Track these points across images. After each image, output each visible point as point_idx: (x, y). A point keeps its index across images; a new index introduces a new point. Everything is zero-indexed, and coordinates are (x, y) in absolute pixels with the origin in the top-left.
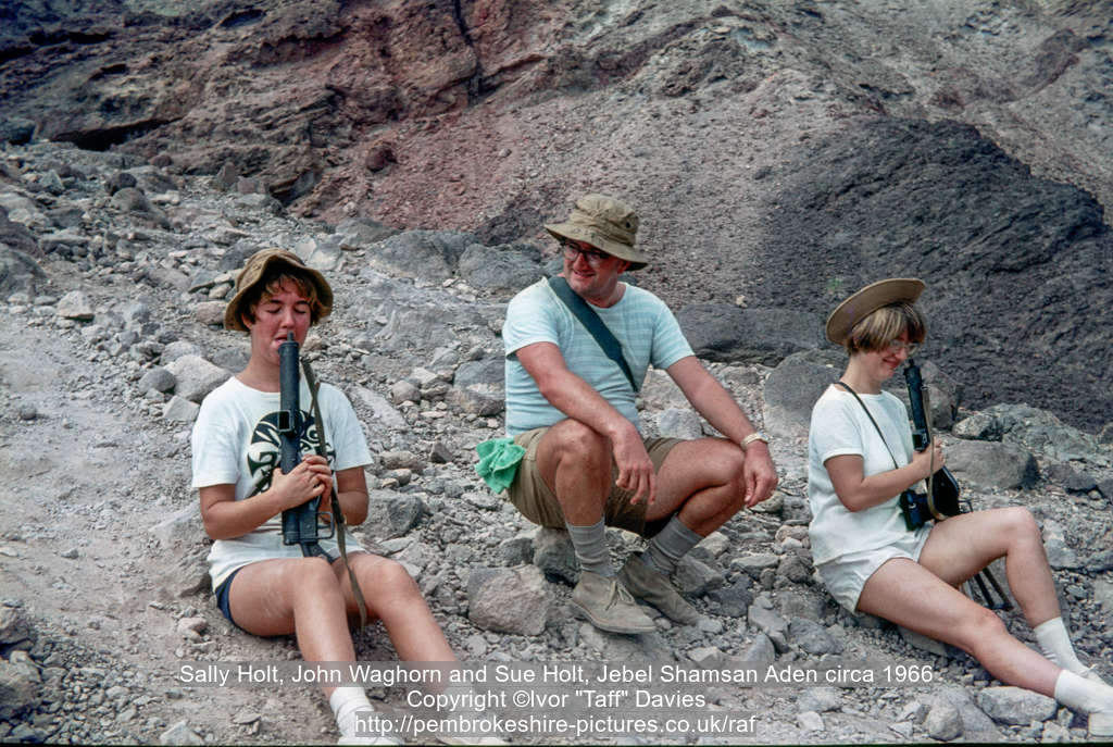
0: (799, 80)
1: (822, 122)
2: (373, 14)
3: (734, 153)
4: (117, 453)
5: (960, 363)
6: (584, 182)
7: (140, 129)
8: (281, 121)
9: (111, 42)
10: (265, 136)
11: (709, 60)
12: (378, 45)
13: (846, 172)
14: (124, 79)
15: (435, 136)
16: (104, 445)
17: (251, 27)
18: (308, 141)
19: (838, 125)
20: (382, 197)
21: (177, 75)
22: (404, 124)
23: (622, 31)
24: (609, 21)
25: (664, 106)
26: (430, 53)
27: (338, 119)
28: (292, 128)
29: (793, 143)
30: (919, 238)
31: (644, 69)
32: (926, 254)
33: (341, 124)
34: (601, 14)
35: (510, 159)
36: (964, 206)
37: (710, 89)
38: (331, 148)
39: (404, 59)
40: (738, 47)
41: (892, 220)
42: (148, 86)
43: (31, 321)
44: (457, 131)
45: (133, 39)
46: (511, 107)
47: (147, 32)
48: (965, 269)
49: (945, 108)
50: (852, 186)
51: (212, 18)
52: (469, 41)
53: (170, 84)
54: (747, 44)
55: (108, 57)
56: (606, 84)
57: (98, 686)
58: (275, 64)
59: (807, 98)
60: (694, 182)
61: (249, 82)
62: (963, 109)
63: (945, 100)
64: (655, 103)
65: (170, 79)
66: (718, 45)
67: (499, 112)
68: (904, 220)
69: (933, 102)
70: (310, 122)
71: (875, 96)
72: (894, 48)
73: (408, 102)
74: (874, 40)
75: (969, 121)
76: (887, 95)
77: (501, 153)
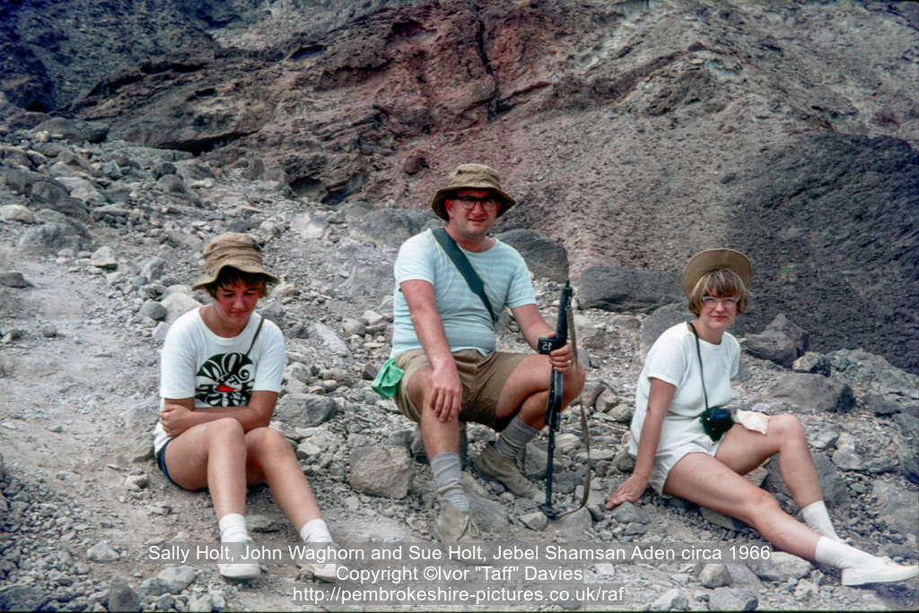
0: (760, 102)
1: (779, 137)
2: (412, 48)
3: (704, 162)
4: (110, 361)
5: (890, 337)
6: (581, 185)
7: (225, 139)
8: (337, 134)
9: (204, 71)
10: (323, 146)
11: (685, 86)
12: (416, 74)
13: (799, 178)
14: (213, 100)
15: (460, 147)
16: (101, 356)
17: (314, 59)
18: (358, 150)
19: (793, 140)
20: (416, 195)
21: (255, 96)
22: (435, 137)
23: (614, 62)
24: (604, 54)
25: (648, 123)
26: (457, 80)
27: (383, 132)
28: (346, 140)
29: (754, 154)
30: (858, 233)
31: (632, 94)
32: (864, 246)
33: (384, 136)
34: (597, 48)
35: (520, 166)
36: (897, 207)
37: (686, 110)
38: (376, 156)
39: (437, 85)
40: (710, 75)
41: (836, 218)
42: (231, 105)
43: (71, 269)
44: (478, 143)
45: (222, 69)
46: (523, 123)
47: (232, 63)
48: (896, 258)
49: (883, 126)
50: (803, 189)
51: (284, 51)
52: (490, 70)
53: (249, 104)
54: (717, 73)
55: (201, 83)
56: (600, 105)
57: (51, 516)
58: (333, 88)
59: (766, 118)
60: (672, 185)
61: (312, 103)
62: (899, 127)
63: (884, 120)
64: (641, 120)
65: (250, 100)
66: (694, 73)
67: (512, 128)
68: (846, 218)
69: (873, 121)
70: (360, 135)
71: (823, 116)
72: (842, 77)
73: (439, 119)
74: (824, 70)
75: (904, 137)
76: (835, 115)
77: (514, 160)
